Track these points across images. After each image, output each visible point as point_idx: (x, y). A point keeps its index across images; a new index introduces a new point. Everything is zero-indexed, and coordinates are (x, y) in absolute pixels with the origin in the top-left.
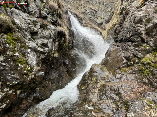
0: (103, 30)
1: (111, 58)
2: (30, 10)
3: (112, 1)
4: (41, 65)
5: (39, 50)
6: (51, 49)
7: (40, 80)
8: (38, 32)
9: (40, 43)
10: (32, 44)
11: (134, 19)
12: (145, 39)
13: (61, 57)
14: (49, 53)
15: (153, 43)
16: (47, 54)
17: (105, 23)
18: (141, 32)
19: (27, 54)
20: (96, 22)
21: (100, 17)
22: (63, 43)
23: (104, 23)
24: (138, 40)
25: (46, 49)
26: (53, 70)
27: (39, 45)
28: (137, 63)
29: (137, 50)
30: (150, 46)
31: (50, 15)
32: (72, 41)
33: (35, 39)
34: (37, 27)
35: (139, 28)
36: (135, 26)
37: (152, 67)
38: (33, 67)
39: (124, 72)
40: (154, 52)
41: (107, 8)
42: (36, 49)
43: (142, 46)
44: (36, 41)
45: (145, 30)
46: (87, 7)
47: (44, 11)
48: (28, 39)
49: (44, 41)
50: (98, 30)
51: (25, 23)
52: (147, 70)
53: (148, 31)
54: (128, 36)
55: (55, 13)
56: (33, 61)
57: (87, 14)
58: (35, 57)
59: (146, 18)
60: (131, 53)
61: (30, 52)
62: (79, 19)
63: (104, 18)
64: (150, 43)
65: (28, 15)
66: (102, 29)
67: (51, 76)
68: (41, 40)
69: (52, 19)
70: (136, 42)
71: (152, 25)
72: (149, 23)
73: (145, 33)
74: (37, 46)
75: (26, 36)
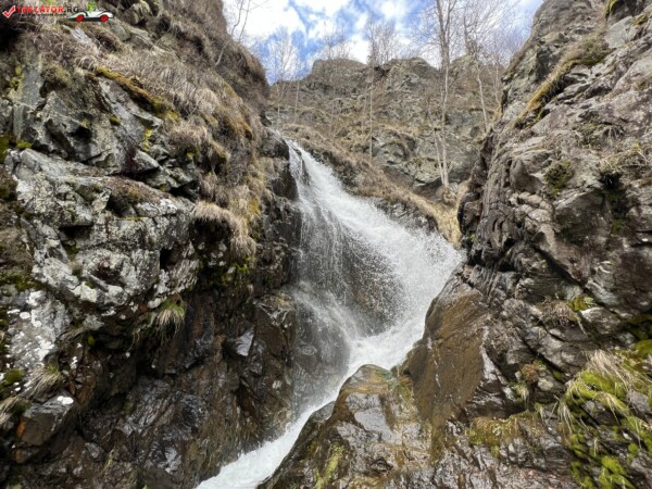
0: (444, 209)
1: (440, 345)
2: (93, 153)
3: (474, 107)
4: (78, 364)
5: (79, 296)
6: (135, 290)
7: (38, 441)
8: (92, 224)
9: (91, 264)
10: (56, 271)
11: (508, 171)
12: (568, 264)
13: (212, 323)
14: (120, 309)
15: (612, 291)
16: (112, 312)
17: (450, 182)
18: (535, 226)
19: (16, 311)
20: (414, 177)
21: (430, 160)
22: (222, 263)
23: (445, 182)
24: (535, 265)
25: (114, 290)
26: (156, 386)
27: (85, 273)
28: (549, 398)
29: (537, 321)
30: (601, 304)
31: (171, 163)
32: (283, 253)
33: (79, 249)
34: (93, 207)
35: (524, 207)
36: (512, 200)
37: (635, 440)
38: (27, 370)
39: (484, 442)
40: (637, 339)
41: (457, 130)
42: (67, 289)
43: (562, 298)
44: (80, 259)
45: (553, 221)
46: (377, 128)
47: (148, 153)
48: (45, 251)
49: (108, 259)
50: (417, 209)
51: (49, 196)
52: (608, 462)
53: (568, 224)
54: (498, 245)
55: (190, 156)
56: (36, 344)
57: (378, 150)
58: (58, 325)
59: (546, 166)
60: (511, 330)
61: (35, 304)
62: (342, 168)
63: (445, 165)
64: (597, 289)
65: (81, 167)
66: (439, 202)
67: (130, 419)
68: (99, 256)
69: (176, 179)
70: (527, 276)
71: (581, 197)
72: (564, 187)
73: (557, 234)
74: (74, 279)
75: (41, 239)
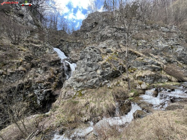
2: (38, 88)
4: (42, 103)
8: (40, 95)
16: (43, 100)
27: (40, 98)
48: (37, 97)
51: (36, 93)
56: (39, 103)
61: (38, 100)
67: (47, 107)
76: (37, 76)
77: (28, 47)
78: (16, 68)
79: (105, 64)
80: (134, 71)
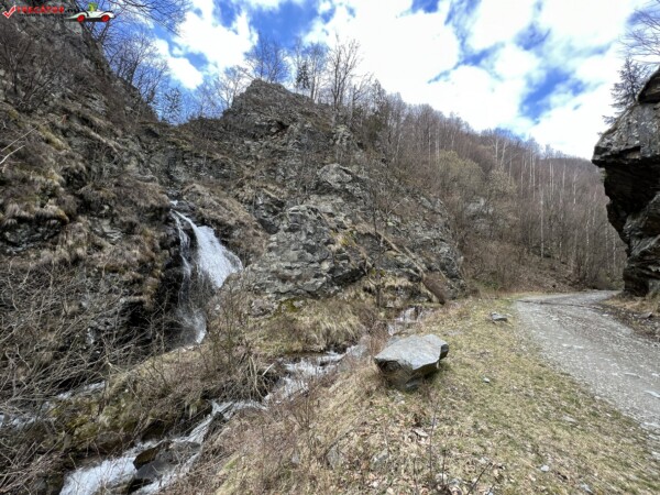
76: (100, 248)
77: (65, 136)
78: (38, 203)
79: (339, 252)
80: (382, 275)
